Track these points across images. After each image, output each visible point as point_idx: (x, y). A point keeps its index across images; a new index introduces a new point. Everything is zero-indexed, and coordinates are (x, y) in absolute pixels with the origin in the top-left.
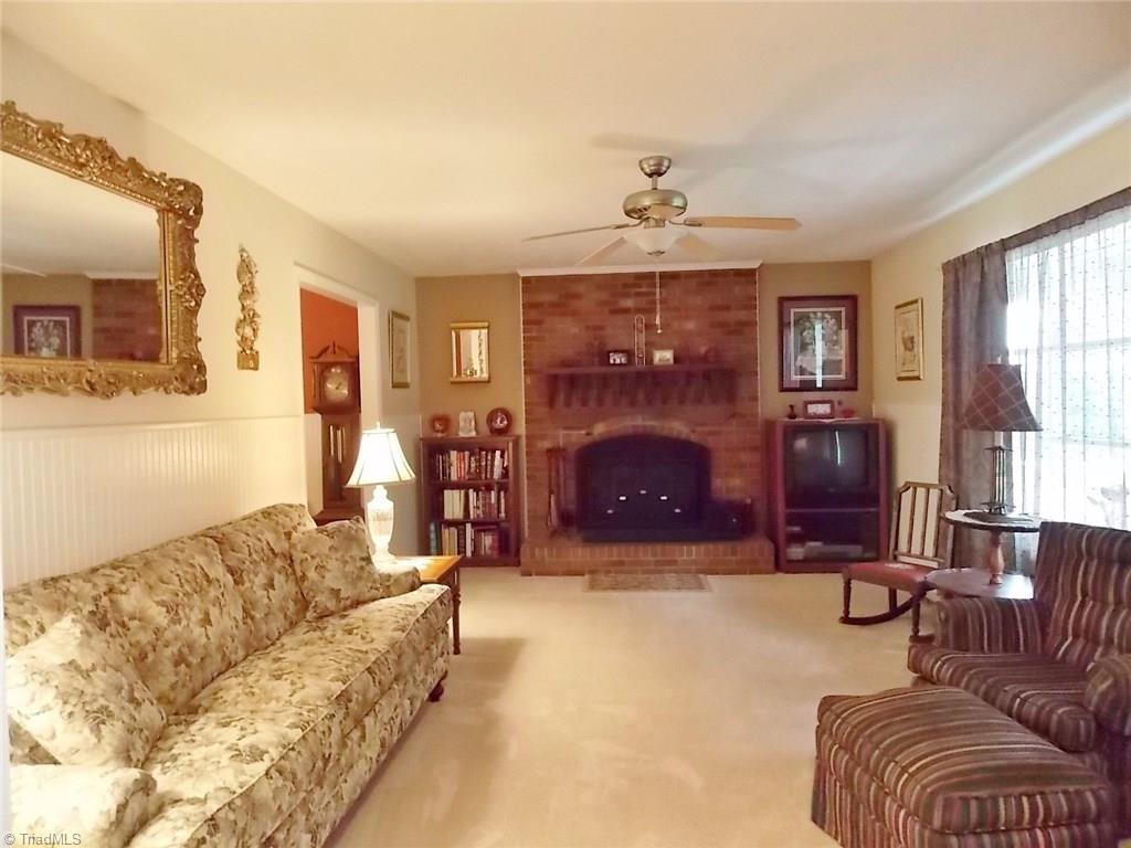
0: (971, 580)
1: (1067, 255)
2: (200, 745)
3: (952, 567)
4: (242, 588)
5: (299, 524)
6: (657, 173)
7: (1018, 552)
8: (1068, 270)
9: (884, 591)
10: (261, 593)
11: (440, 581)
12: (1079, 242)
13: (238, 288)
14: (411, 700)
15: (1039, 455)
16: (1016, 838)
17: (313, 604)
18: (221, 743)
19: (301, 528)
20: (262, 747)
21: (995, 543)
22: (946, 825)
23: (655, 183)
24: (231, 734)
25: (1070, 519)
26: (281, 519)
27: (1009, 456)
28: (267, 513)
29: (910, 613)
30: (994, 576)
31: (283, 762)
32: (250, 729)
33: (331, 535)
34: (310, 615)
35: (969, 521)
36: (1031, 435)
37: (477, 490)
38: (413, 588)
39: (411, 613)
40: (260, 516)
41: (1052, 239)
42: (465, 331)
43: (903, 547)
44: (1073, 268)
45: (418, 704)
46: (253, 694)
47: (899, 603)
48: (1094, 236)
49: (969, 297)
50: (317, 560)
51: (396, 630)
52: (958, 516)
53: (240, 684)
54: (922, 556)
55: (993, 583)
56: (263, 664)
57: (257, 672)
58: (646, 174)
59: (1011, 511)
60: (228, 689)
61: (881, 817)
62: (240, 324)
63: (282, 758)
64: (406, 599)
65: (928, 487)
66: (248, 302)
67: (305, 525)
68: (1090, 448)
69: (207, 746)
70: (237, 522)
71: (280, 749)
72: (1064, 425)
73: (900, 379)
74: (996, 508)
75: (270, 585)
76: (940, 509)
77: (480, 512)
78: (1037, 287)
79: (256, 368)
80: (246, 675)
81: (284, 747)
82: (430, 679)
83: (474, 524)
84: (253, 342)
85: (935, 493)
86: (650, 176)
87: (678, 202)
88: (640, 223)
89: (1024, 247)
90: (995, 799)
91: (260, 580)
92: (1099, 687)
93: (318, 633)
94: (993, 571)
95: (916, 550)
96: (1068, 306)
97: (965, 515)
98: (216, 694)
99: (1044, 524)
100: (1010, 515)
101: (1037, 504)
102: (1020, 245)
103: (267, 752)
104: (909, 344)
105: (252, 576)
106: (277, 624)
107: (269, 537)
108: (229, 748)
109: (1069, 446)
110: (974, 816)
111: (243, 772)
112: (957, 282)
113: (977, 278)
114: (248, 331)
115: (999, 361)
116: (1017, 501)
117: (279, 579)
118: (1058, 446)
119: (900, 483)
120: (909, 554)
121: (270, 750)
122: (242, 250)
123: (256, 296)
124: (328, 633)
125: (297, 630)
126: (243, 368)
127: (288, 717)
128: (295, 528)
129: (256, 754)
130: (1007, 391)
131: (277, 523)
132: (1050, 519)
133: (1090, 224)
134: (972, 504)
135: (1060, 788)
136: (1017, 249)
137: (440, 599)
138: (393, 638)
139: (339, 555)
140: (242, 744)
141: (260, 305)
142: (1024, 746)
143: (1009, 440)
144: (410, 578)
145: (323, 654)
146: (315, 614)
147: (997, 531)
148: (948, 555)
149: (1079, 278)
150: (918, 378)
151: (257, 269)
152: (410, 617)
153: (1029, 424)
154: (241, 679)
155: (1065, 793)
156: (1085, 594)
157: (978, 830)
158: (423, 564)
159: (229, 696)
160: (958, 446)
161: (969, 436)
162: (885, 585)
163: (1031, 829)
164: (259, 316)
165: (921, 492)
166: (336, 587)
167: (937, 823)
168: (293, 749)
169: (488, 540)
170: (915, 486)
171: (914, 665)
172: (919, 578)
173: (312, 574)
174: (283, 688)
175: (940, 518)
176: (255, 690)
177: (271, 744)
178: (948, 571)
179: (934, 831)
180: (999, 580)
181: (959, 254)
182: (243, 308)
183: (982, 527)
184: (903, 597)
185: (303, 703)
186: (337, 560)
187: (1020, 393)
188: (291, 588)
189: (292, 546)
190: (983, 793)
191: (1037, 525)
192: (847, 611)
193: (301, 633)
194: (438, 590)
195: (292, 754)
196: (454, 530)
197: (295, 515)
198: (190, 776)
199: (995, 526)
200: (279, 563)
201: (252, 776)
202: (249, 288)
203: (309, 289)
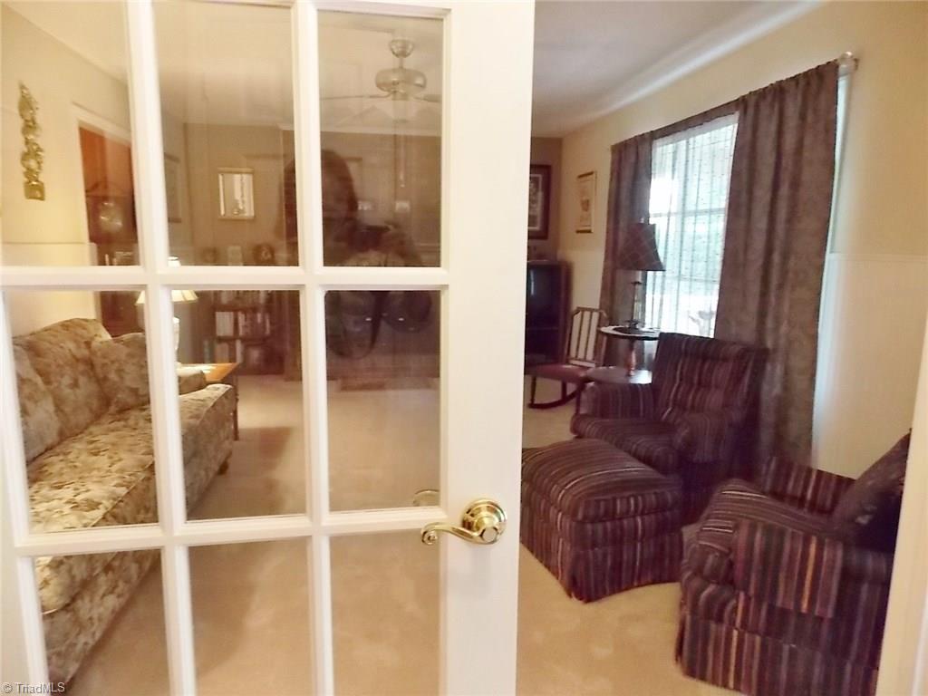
0: (615, 374)
1: (691, 146)
2: (40, 502)
3: (604, 365)
4: (52, 387)
5: (96, 335)
6: (403, 54)
7: (646, 356)
8: (690, 158)
9: (558, 384)
10: (67, 391)
11: (223, 382)
12: (699, 138)
13: (20, 123)
14: (206, 470)
15: (663, 288)
16: (625, 522)
17: (116, 400)
18: (60, 499)
19: (98, 339)
20: (96, 500)
21: (631, 348)
22: (585, 517)
23: (401, 63)
24: (67, 493)
25: (678, 332)
26: (80, 331)
27: (645, 289)
28: (66, 325)
29: (574, 400)
30: (630, 370)
31: (115, 510)
32: (83, 489)
33: (127, 344)
34: (113, 409)
35: (616, 333)
36: (659, 274)
37: (245, 311)
38: (201, 387)
39: (202, 406)
40: (59, 328)
41: (682, 134)
42: (230, 175)
43: (573, 354)
44: (693, 156)
45: (211, 475)
46: (75, 467)
47: (569, 393)
48: (708, 134)
49: (627, 173)
50: (117, 365)
51: (191, 417)
52: (609, 330)
53: (62, 460)
54: (585, 360)
55: (629, 375)
56: (78, 446)
57: (76, 451)
58: (394, 53)
59: (643, 327)
60: (52, 464)
61: (547, 519)
62: (25, 157)
63: (114, 507)
64: (196, 395)
65: (592, 311)
66: (31, 137)
67: (101, 337)
68: (694, 283)
69: (48, 502)
70: (39, 332)
71: (111, 501)
72: (680, 267)
73: (578, 232)
74: (633, 324)
75: (75, 385)
76: (599, 326)
77: (248, 330)
78: (671, 168)
79: (42, 199)
80: (66, 454)
81: (114, 499)
82: (219, 456)
83: (243, 340)
84: (37, 173)
85: (596, 315)
86: (397, 55)
87: (419, 81)
88: (388, 96)
89: (665, 138)
90: (614, 500)
91: (66, 381)
92: (682, 434)
93: (122, 423)
94: (628, 366)
95: (581, 355)
96: (689, 184)
97: (615, 329)
98: (40, 468)
99: (661, 334)
100: (644, 329)
101: (659, 322)
102: (663, 136)
103: (101, 504)
104: (586, 205)
105: (59, 378)
106: (83, 417)
107: (71, 345)
108: (68, 502)
109: (682, 283)
110: (602, 511)
111: (84, 517)
112: (620, 160)
113: (632, 159)
114: (33, 164)
115: (642, 221)
116: (648, 320)
117: (82, 380)
118: (676, 283)
119: (574, 308)
120: (576, 358)
121: (104, 502)
122: (22, 87)
123: (38, 132)
124: (131, 422)
125: (103, 420)
126: (31, 198)
127: (113, 479)
128: (92, 339)
129: (93, 505)
130: (645, 243)
131: (76, 334)
132: (666, 331)
133: (707, 125)
134: (620, 322)
135: (653, 491)
136: (660, 140)
137: (225, 395)
138: (189, 424)
139: (135, 361)
140: (78, 498)
141: (41, 140)
142: (634, 468)
143: (645, 278)
144: (198, 380)
145: (132, 436)
146: (117, 409)
147: (633, 339)
148: (602, 358)
149: (697, 163)
150: (589, 232)
151: (38, 106)
152: (202, 408)
153: (658, 267)
154: (61, 457)
155: (655, 493)
156: (681, 380)
157: (604, 519)
158: (206, 368)
159: (55, 469)
160: (613, 282)
161: (620, 274)
162: (559, 379)
163: (634, 517)
164: (41, 151)
165: (587, 314)
166: (134, 386)
167: (580, 516)
168: (121, 501)
169: (255, 354)
170: (584, 310)
171: (574, 429)
172: (582, 374)
173: (113, 376)
174: (103, 461)
175: (599, 332)
176: (77, 464)
177: (103, 498)
178: (601, 368)
179: (578, 522)
180: (632, 373)
181: (623, 140)
182: (27, 142)
183: (623, 337)
184: (571, 388)
185: (122, 470)
186: (133, 364)
187: (653, 245)
188: (93, 387)
189: (93, 353)
190: (609, 497)
191: (657, 335)
192: (532, 400)
193: (106, 422)
194: (222, 388)
195: (122, 504)
196: (225, 346)
197: (91, 328)
198: (39, 522)
199: (632, 336)
200: (81, 367)
201: (93, 520)
202: (31, 124)
203: (86, 128)
